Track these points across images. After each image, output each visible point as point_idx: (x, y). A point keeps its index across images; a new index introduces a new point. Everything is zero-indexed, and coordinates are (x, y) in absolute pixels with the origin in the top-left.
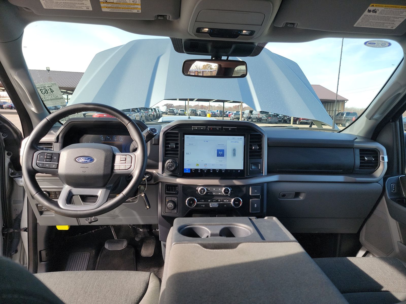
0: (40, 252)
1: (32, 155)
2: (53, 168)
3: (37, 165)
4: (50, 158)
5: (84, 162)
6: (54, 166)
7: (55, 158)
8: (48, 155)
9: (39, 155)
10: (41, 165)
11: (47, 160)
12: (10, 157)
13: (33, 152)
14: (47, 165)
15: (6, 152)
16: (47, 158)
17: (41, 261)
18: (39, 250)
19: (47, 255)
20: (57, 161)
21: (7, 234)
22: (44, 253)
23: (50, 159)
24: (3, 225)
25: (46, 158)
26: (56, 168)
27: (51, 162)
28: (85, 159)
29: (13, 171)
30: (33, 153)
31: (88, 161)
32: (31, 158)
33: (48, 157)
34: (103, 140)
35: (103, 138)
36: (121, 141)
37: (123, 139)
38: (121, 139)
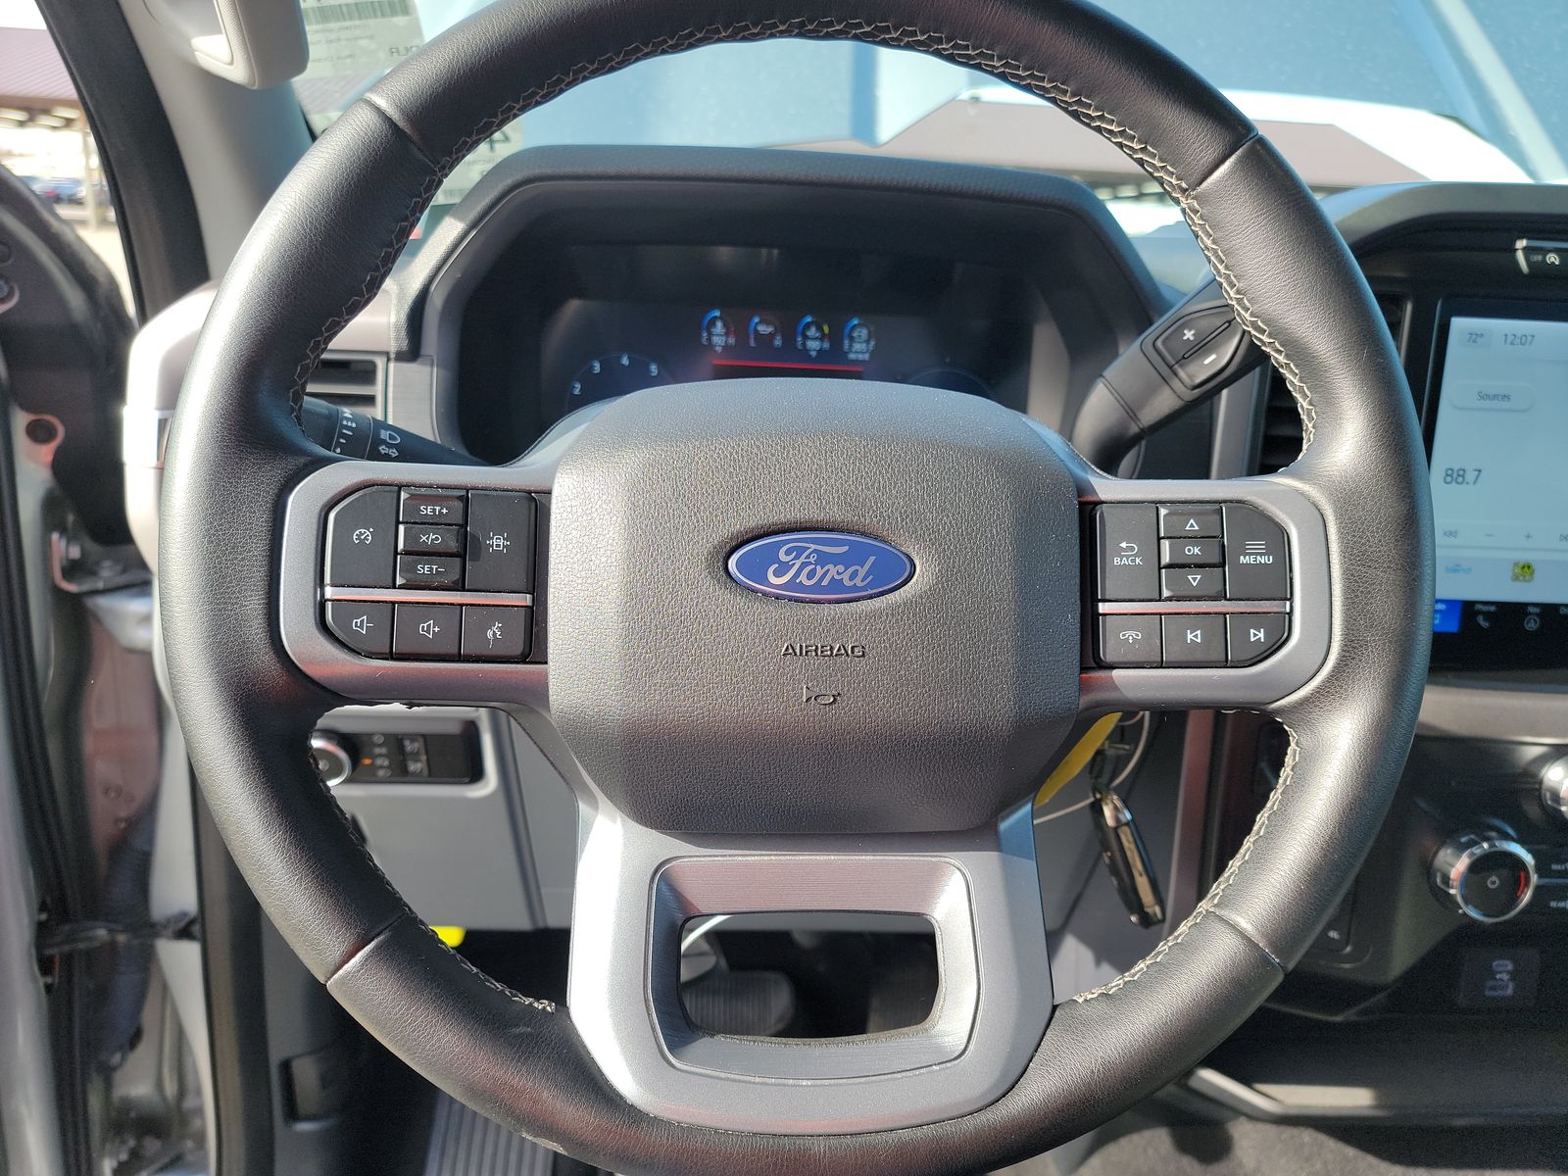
0: (286, 1066)
1: (260, 520)
2: (490, 649)
3: (323, 625)
4: (453, 545)
5: (817, 588)
6: (494, 632)
7: (498, 542)
8: (427, 510)
9: (332, 516)
10: (361, 624)
11: (424, 569)
12: (47, 452)
13: (262, 479)
14: (429, 629)
15: (20, 420)
16: (416, 553)
17: (292, 1114)
18: (276, 1056)
19: (325, 1081)
20: (522, 583)
21: (68, 960)
22: (307, 1074)
23: (452, 555)
24: (43, 907)
25: (407, 553)
26: (518, 649)
27: (460, 586)
28: (823, 559)
29: (75, 552)
30: (273, 490)
31: (858, 582)
32: (258, 548)
33: (430, 539)
34: (726, 347)
35: (727, 334)
36: (852, 356)
37: (867, 342)
38: (857, 346)
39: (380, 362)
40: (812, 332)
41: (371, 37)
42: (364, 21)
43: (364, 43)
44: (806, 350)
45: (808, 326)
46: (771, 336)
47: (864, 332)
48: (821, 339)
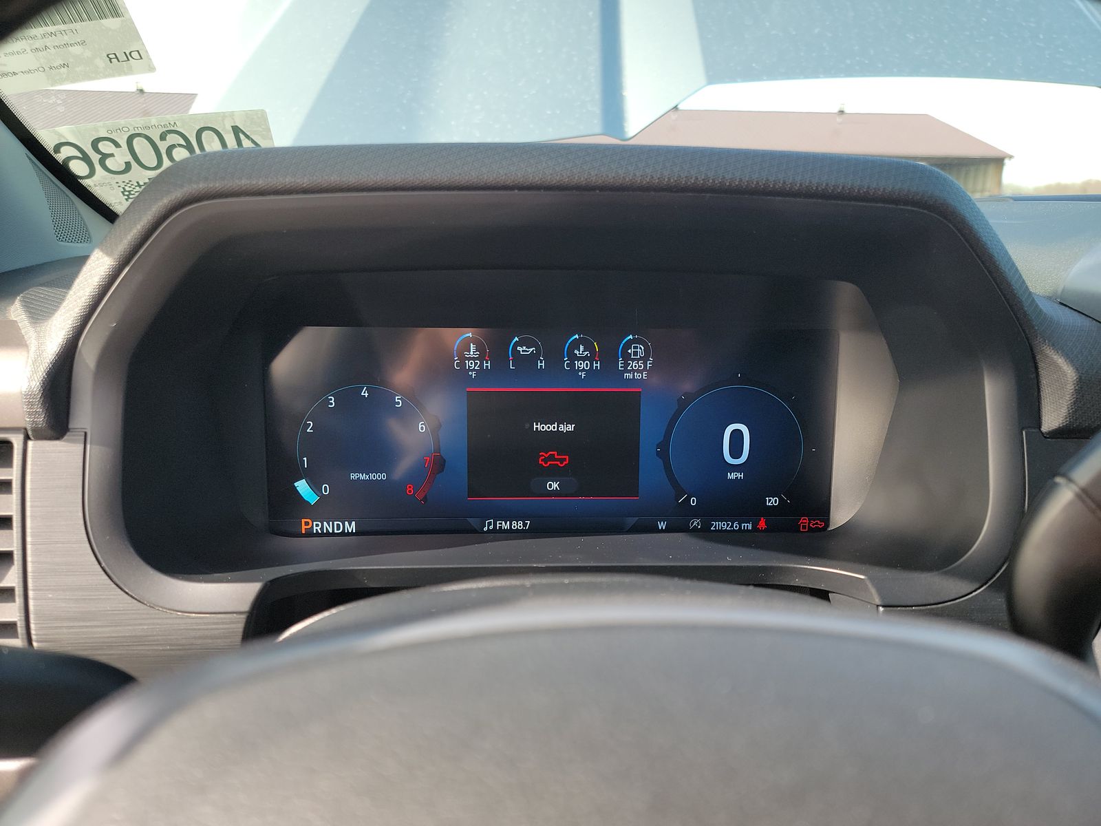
34: (481, 372)
35: (481, 358)
36: (628, 375)
37: (645, 359)
38: (634, 365)
39: (17, 441)
40: (581, 351)
41: (83, 43)
42: (71, 26)
43: (77, 50)
44: (574, 371)
45: (575, 345)
46: (533, 358)
47: (641, 350)
48: (590, 359)
